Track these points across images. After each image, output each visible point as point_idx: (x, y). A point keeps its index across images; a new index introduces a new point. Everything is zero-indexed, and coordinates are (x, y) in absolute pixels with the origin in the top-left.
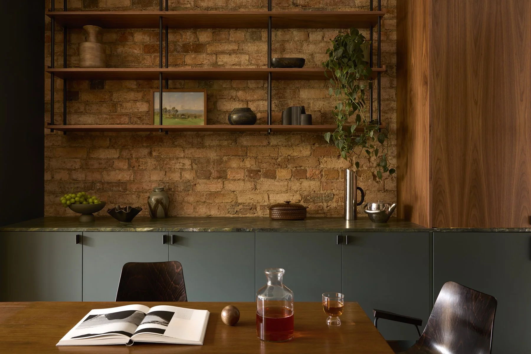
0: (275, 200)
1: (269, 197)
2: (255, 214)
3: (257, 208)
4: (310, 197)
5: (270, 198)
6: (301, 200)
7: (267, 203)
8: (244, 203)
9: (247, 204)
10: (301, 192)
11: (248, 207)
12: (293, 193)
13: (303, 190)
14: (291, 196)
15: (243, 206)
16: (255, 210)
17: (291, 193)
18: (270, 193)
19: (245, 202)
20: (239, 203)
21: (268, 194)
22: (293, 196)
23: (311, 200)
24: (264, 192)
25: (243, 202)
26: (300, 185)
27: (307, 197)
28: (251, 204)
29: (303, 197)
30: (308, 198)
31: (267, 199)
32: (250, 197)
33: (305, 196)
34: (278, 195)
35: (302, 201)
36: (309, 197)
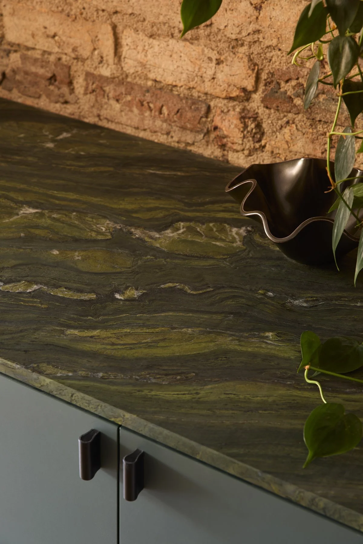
0: (143, 65)
1: (117, 45)
2: (68, 106)
3: (75, 82)
4: (294, 88)
5: (125, 51)
6: (255, 91)
7: (109, 69)
8: (28, 49)
9: (37, 54)
10: (256, 49)
11: (42, 67)
12: (221, 45)
13: (267, 43)
14: (210, 59)
15: (24, 58)
16: (65, 89)
17: (214, 45)
18: (125, 27)
19: (30, 44)
20: (11, 44)
21: (114, 28)
22: (219, 62)
23: (298, 102)
24: (101, 13)
25: (21, 41)
26: (256, 13)
27: (283, 84)
28: (52, 58)
29: (264, 76)
30: (288, 88)
31: (112, 52)
32: (47, 24)
33: (273, 74)
34: (155, 42)
35: (257, 97)
36: (294, 83)
